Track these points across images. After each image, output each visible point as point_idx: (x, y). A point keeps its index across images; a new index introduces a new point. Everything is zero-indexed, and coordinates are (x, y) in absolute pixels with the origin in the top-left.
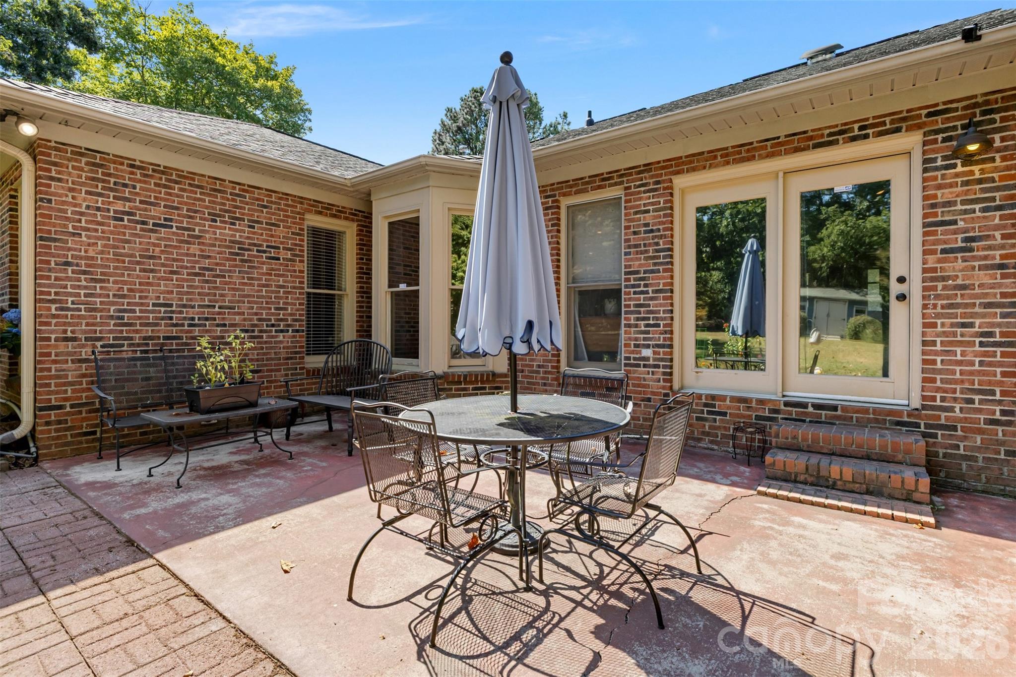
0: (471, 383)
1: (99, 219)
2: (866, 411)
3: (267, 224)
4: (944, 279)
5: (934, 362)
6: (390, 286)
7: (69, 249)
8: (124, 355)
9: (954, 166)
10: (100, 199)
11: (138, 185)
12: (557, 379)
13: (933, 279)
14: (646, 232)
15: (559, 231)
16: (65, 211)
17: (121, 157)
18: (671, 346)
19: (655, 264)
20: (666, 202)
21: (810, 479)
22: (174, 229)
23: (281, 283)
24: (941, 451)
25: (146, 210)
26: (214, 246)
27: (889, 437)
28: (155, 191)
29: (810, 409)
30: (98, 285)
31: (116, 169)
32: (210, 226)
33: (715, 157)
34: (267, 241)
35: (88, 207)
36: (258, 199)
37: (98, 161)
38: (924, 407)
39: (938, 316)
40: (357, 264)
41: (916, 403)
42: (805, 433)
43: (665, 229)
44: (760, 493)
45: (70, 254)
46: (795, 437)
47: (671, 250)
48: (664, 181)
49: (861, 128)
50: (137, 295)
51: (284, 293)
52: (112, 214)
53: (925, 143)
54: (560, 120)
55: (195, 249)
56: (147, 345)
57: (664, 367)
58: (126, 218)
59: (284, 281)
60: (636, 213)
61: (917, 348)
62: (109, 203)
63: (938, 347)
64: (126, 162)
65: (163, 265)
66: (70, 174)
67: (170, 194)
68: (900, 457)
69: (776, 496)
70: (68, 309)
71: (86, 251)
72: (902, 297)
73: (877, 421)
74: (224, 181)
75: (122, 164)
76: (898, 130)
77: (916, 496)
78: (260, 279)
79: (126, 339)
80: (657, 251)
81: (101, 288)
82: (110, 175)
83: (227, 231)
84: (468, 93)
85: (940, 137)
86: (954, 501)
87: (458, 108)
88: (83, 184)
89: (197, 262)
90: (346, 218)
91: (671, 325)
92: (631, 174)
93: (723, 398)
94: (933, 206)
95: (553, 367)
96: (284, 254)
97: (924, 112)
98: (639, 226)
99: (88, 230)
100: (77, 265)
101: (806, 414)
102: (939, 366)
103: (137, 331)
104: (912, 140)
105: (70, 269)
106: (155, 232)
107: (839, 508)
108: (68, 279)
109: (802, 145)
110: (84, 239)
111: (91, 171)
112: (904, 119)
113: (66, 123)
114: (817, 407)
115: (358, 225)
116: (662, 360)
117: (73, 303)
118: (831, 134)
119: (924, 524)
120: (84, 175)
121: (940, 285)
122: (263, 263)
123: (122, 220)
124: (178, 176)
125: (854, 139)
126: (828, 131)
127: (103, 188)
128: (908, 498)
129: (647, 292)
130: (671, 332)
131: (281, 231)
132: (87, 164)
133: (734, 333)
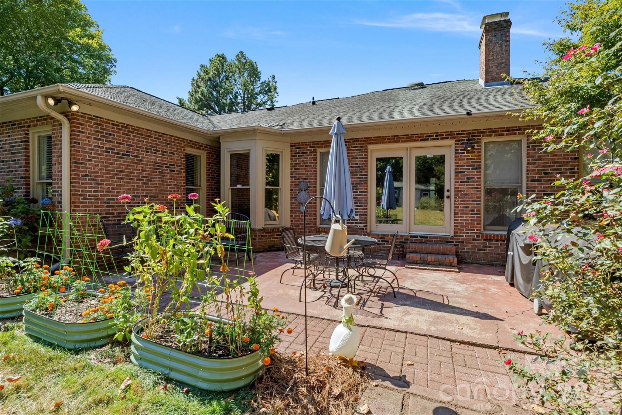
0: (276, 232)
1: (99, 152)
2: (437, 238)
3: (170, 153)
4: (461, 191)
5: (458, 220)
6: (231, 185)
7: (87, 168)
8: (110, 222)
9: (464, 153)
10: (100, 142)
11: (116, 134)
12: (316, 229)
13: (458, 191)
14: (356, 167)
15: (316, 163)
16: (85, 148)
17: (108, 120)
18: (367, 215)
19: (360, 181)
20: (365, 155)
21: (421, 262)
22: (131, 157)
23: (176, 183)
24: (460, 250)
25: (119, 147)
26: (147, 165)
27: (445, 246)
28: (122, 137)
29: (419, 238)
30: (99, 186)
31: (106, 126)
32: (146, 155)
33: (385, 139)
34: (170, 162)
35: (95, 146)
36: (166, 140)
37: (99, 122)
38: (455, 236)
39: (459, 204)
40: (207, 173)
41: (452, 234)
42: (418, 246)
43: (364, 166)
44: (406, 268)
45: (87, 170)
46: (415, 248)
47: (367, 175)
48: (364, 147)
49: (436, 136)
50: (116, 191)
51: (177, 188)
52: (105, 149)
53: (456, 144)
54: (271, 80)
55: (139, 167)
56: (120, 216)
57: (364, 223)
58: (111, 151)
59: (177, 183)
60: (352, 158)
61: (453, 215)
62: (104, 144)
63: (459, 215)
64: (111, 122)
65: (127, 175)
66: (87, 129)
67: (129, 139)
68: (448, 253)
69: (412, 268)
70: (87, 199)
71: (94, 169)
72: (448, 197)
73: (441, 241)
74: (151, 131)
75: (109, 123)
76: (447, 138)
77: (453, 264)
78: (167, 182)
79: (111, 214)
80: (361, 175)
81: (101, 188)
82: (104, 129)
83: (153, 157)
84: (214, 57)
85: (460, 142)
86: (463, 266)
87: (208, 66)
88: (92, 134)
89: (140, 173)
90: (203, 149)
91: (366, 206)
92: (350, 142)
93: (387, 235)
94: (458, 166)
95: (314, 224)
96: (177, 169)
97: (456, 133)
98: (353, 164)
99: (95, 158)
100: (91, 176)
101: (418, 240)
102: (459, 221)
103: (116, 210)
104: (452, 142)
105: (87, 178)
106: (123, 158)
107: (431, 270)
108: (87, 183)
109: (417, 139)
110: (93, 162)
111: (96, 127)
112: (449, 135)
113: (90, 104)
114: (421, 237)
115: (207, 153)
116: (363, 220)
117: (89, 196)
118: (426, 136)
119: (456, 272)
120: (93, 129)
121: (460, 193)
122: (168, 173)
123: (109, 152)
124: (133, 129)
125: (434, 139)
126: (425, 135)
127: (101, 136)
128: (451, 266)
129: (357, 192)
130: (367, 209)
131: (175, 157)
132: (94, 124)
133: (383, 208)
